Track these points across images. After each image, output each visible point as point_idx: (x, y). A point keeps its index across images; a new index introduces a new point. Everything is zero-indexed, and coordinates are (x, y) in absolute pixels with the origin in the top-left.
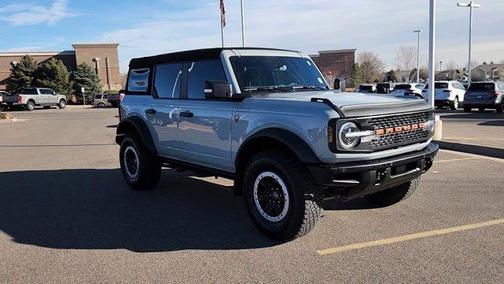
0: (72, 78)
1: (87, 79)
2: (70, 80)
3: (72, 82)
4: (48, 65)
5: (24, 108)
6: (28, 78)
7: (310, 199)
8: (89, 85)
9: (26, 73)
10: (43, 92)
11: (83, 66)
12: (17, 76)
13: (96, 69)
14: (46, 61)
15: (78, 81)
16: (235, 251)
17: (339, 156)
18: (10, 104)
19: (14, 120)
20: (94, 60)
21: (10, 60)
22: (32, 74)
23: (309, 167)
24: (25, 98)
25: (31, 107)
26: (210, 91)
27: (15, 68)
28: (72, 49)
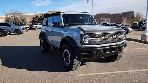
4: (42, 17)
5: (34, 29)
7: (76, 58)
9: (36, 19)
10: (39, 24)
12: (34, 20)
14: (42, 16)
16: (54, 72)
17: (83, 46)
18: (31, 27)
19: (30, 32)
21: (33, 16)
22: (38, 20)
23: (75, 49)
24: (35, 26)
25: (36, 28)
26: (54, 25)
27: (34, 18)
28: (48, 13)
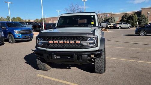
0: (138, 19)
1: (143, 19)
2: (137, 20)
3: (138, 21)
4: (132, 16)
6: (126, 20)
8: (144, 21)
9: (125, 18)
10: (124, 24)
11: (143, 15)
12: (123, 19)
13: (148, 16)
15: (140, 20)
19: (109, 31)
20: (148, 13)
24: (119, 25)
25: (120, 28)
27: (123, 17)
28: (141, 10)
